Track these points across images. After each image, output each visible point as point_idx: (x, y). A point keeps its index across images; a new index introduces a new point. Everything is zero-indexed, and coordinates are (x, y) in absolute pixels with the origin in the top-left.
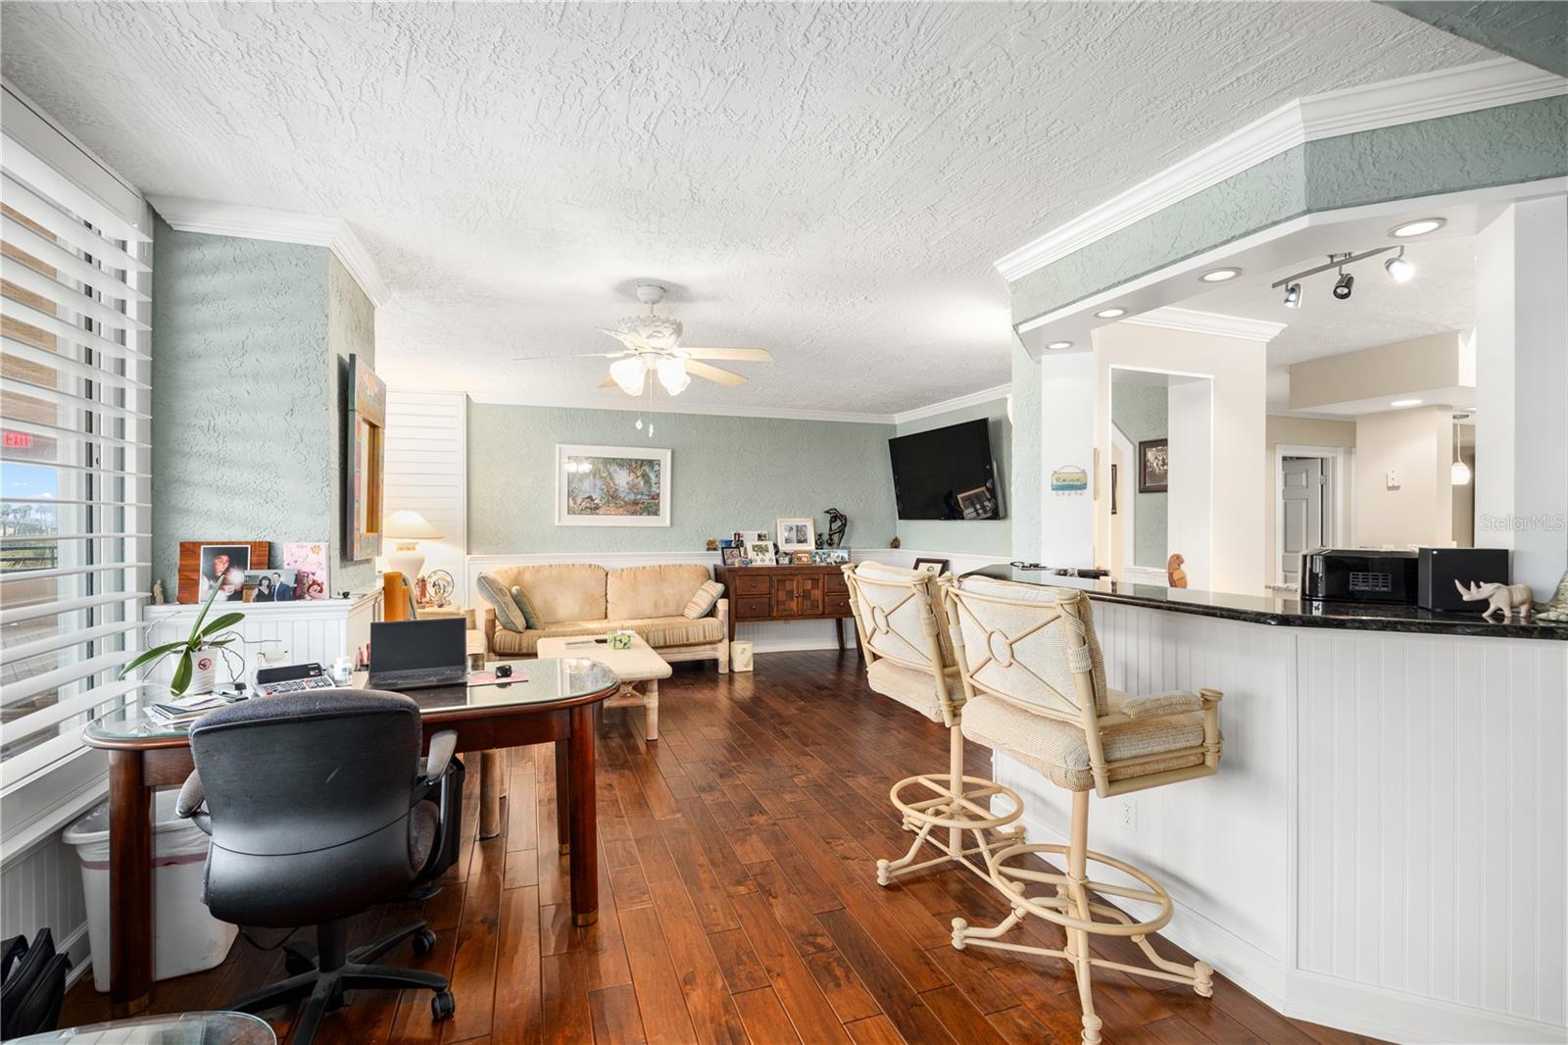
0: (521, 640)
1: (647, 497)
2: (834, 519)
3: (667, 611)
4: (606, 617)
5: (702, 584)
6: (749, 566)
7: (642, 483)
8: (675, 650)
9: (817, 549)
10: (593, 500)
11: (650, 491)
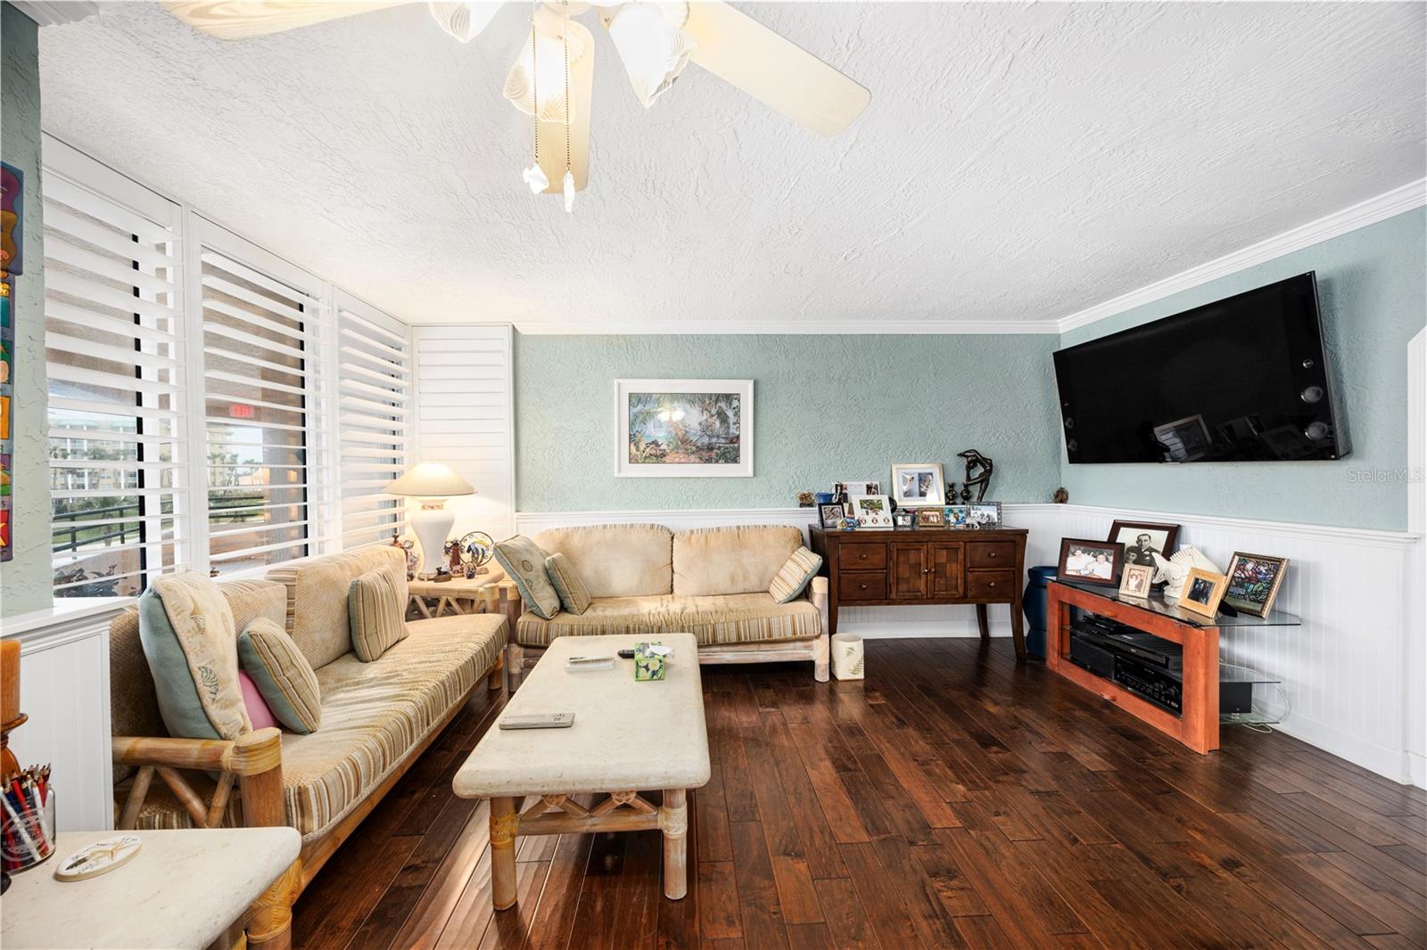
0: (548, 630)
1: (723, 441)
2: (971, 466)
3: (749, 587)
4: (672, 592)
5: (793, 552)
6: (857, 529)
7: (718, 423)
8: (754, 647)
9: (947, 504)
10: (658, 445)
11: (727, 433)
